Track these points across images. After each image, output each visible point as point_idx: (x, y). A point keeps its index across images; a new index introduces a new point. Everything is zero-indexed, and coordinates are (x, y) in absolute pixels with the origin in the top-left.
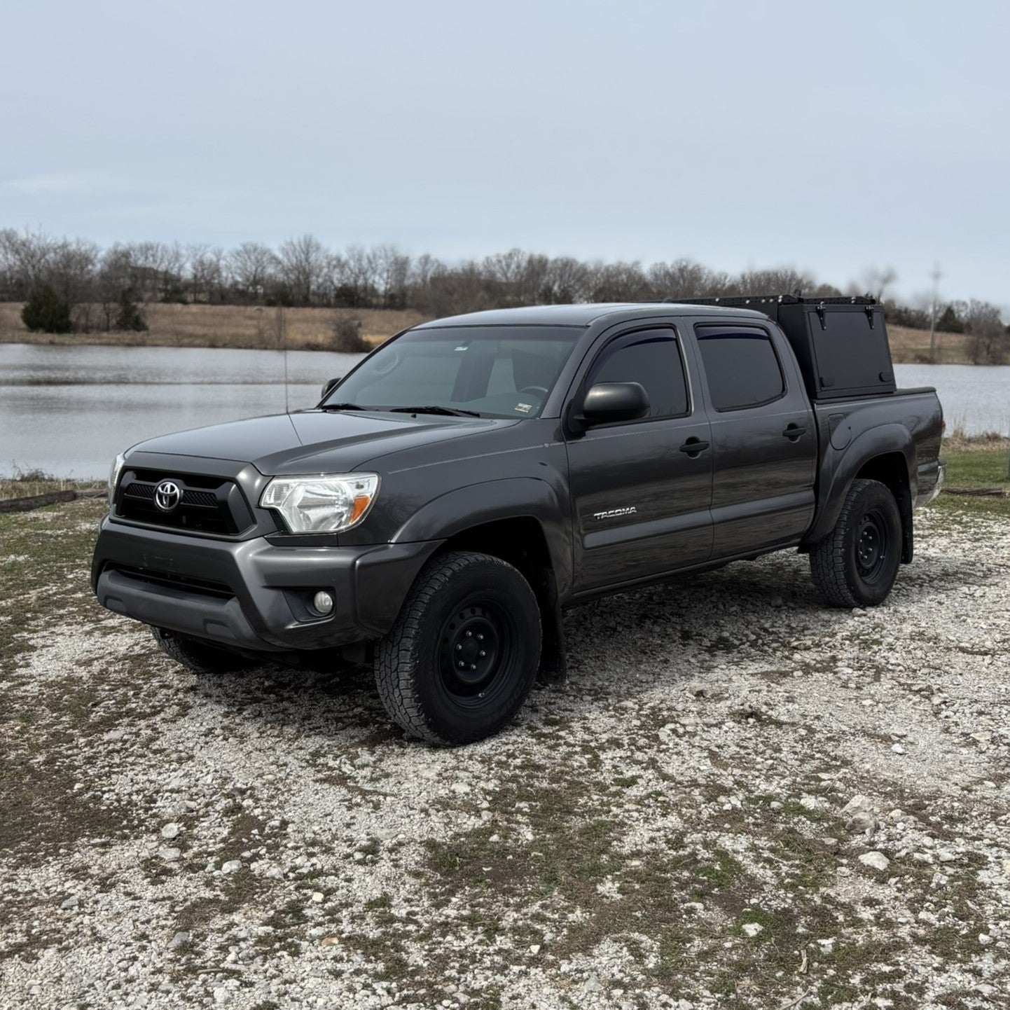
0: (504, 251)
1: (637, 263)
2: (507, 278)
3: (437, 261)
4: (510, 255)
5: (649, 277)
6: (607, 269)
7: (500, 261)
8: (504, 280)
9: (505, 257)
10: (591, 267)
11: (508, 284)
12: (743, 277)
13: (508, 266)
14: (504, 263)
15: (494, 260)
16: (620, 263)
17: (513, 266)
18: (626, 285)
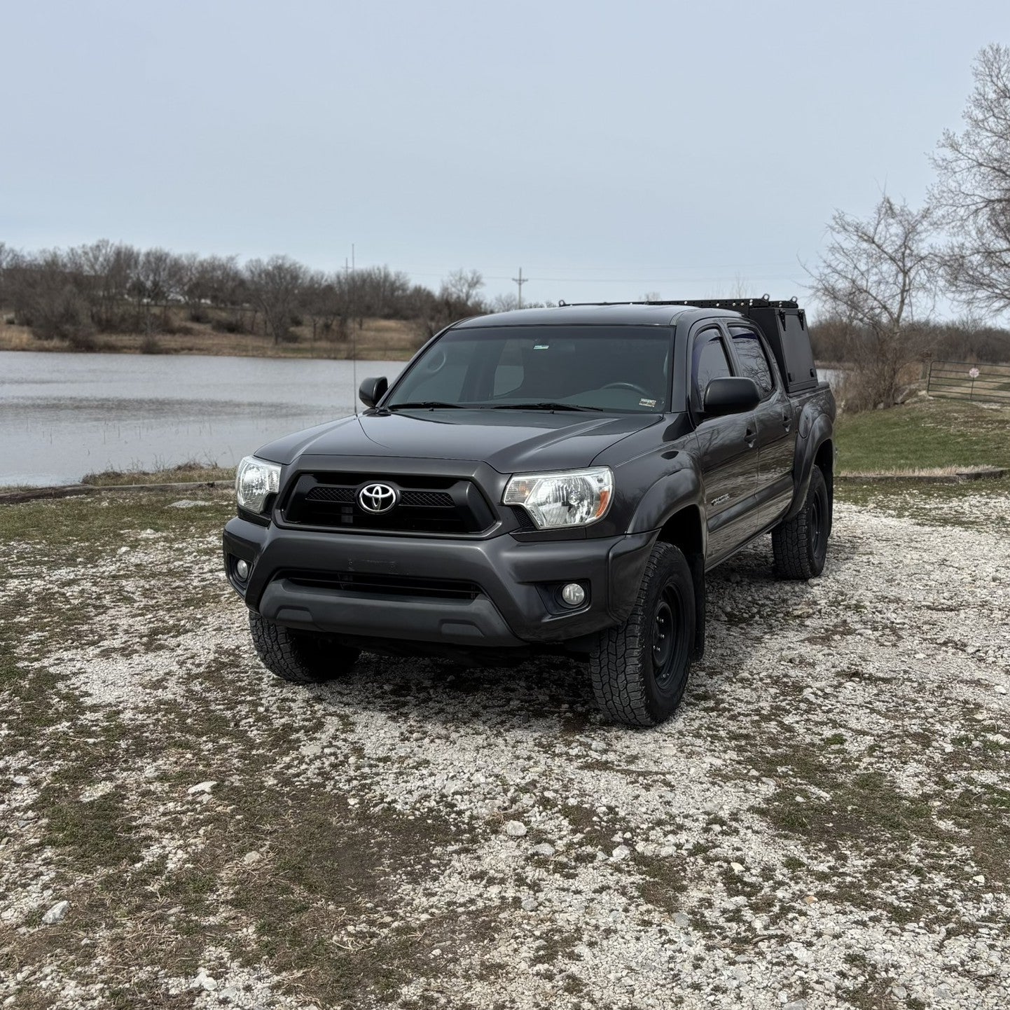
0: (91, 242)
1: (231, 259)
2: (95, 271)
3: (12, 251)
4: (98, 246)
5: (246, 275)
6: (201, 264)
7: (86, 253)
8: (93, 273)
9: (91, 248)
10: (185, 261)
11: (96, 277)
12: (338, 277)
13: (96, 258)
14: (91, 255)
15: (80, 252)
16: (214, 258)
17: (101, 259)
18: (221, 282)
